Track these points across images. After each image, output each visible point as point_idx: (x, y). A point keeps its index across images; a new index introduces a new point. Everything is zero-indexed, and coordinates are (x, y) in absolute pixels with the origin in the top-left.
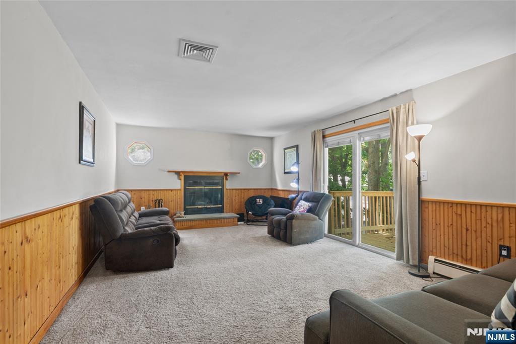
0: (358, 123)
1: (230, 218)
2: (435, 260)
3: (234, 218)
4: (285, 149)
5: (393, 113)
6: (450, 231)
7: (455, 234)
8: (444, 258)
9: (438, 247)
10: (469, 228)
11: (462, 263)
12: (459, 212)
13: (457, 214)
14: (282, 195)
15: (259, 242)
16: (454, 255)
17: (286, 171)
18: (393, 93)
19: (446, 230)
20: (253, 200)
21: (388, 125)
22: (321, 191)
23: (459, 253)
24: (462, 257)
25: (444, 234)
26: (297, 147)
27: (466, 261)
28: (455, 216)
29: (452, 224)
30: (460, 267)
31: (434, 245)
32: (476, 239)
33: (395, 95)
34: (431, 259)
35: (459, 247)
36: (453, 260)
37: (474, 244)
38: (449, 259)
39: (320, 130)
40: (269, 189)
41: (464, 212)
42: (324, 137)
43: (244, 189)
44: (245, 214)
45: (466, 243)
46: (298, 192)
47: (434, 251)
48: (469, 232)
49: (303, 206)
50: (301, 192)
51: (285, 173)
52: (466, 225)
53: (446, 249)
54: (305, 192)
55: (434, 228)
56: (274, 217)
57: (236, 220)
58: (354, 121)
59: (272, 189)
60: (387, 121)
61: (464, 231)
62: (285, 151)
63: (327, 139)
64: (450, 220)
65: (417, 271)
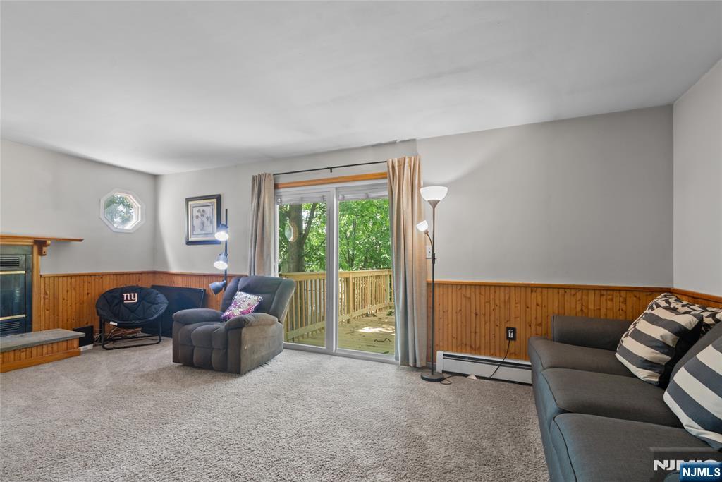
0: (337, 173)
1: (58, 342)
2: (444, 355)
3: (67, 340)
4: (188, 200)
5: (393, 167)
6: (459, 317)
7: (464, 321)
8: (452, 351)
9: (445, 339)
10: (479, 313)
11: (471, 353)
12: (468, 296)
13: (465, 297)
14: (180, 283)
15: (165, 385)
16: (462, 346)
17: (190, 240)
18: (391, 140)
19: (455, 317)
20: (115, 297)
21: (386, 181)
22: (271, 274)
23: (468, 343)
24: (471, 347)
25: (452, 323)
26: (219, 198)
27: (476, 350)
28: (464, 299)
29: (460, 310)
30: (469, 358)
31: (441, 338)
32: (485, 323)
33: (394, 143)
34: (440, 354)
35: (468, 335)
36: (461, 352)
37: (483, 330)
38: (457, 352)
39: (269, 175)
40: (148, 273)
41: (473, 294)
42: (276, 186)
43: (90, 275)
44: (97, 328)
45: (475, 330)
46: (226, 276)
47: (441, 344)
48: (478, 317)
49: (244, 302)
50: (232, 276)
51: (189, 243)
52: (475, 310)
53: (454, 340)
54: (241, 276)
55: (441, 315)
56: (190, 327)
57: (76, 343)
58: (331, 168)
59: (154, 273)
60: (383, 176)
61: (473, 315)
62: (190, 203)
63: (282, 190)
64: (459, 305)
65: (430, 374)
